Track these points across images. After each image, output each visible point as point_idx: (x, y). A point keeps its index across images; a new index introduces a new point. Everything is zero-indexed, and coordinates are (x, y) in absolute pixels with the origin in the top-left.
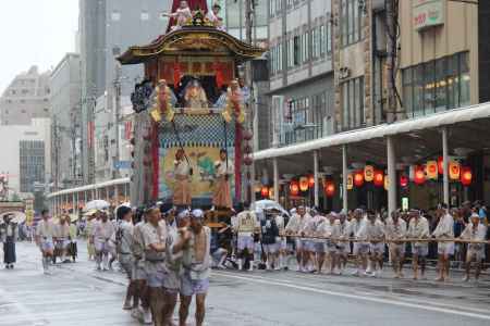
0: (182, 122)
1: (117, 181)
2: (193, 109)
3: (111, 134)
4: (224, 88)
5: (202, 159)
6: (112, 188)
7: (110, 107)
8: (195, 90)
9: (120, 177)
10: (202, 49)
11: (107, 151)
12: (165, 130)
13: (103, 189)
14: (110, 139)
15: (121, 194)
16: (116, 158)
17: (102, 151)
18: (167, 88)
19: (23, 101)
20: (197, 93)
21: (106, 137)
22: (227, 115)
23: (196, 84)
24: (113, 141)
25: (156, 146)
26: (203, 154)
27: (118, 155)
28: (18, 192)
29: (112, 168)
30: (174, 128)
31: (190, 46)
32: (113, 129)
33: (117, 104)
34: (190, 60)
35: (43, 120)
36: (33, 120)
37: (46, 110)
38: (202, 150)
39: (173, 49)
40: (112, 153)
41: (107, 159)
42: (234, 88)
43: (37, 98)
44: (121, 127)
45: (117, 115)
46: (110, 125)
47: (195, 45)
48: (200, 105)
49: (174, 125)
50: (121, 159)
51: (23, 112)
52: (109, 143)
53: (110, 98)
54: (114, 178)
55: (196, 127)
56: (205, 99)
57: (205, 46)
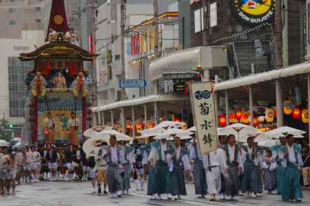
0: (51, 96)
1: (123, 103)
2: (58, 89)
3: (115, 48)
4: (76, 76)
5: (63, 117)
6: (117, 111)
7: (114, 17)
8: (59, 78)
9: (127, 98)
10: (63, 55)
11: (110, 68)
12: (41, 101)
13: (107, 112)
14: (113, 55)
15: (128, 118)
16: (121, 77)
17: (105, 69)
18: (42, 77)
19: (11, 11)
20: (61, 79)
21: (110, 52)
22: (76, 93)
23: (60, 74)
24: (117, 57)
25: (36, 110)
26: (63, 115)
27: (123, 73)
28: (7, 117)
29: (117, 89)
30: (46, 100)
31: (55, 53)
32: (118, 42)
33: (123, 13)
34: (56, 61)
35: (35, 32)
36: (24, 33)
37: (39, 21)
38: (63, 112)
39: (46, 54)
40: (116, 71)
41: (110, 77)
42: (81, 77)
43: (27, 6)
44: (127, 41)
45: (123, 26)
46: (114, 38)
47: (58, 52)
48: (62, 86)
49: (46, 98)
50: (127, 78)
51: (11, 23)
52: (113, 59)
53: (114, 6)
54: (119, 99)
55: (59, 99)
56: (65, 83)
57: (64, 53)
